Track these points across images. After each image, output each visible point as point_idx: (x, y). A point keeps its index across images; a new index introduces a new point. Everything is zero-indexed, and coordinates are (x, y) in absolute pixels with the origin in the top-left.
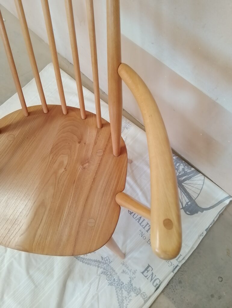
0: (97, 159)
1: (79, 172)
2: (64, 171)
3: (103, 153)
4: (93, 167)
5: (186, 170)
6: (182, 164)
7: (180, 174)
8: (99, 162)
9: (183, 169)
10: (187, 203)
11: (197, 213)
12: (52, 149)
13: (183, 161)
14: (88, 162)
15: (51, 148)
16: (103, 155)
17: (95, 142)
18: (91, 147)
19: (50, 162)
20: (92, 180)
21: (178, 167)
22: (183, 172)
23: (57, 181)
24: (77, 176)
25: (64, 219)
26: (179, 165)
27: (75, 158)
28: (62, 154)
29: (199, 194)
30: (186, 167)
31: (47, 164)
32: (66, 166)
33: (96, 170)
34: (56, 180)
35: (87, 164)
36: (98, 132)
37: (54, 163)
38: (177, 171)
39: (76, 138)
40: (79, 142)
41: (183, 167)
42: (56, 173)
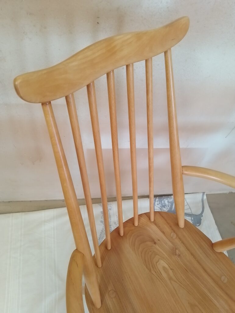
0: (177, 241)
1: (180, 261)
2: (173, 271)
3: (175, 234)
4: (182, 248)
5: (170, 201)
6: (165, 200)
7: (170, 207)
8: (181, 242)
9: (168, 202)
10: (192, 220)
11: (201, 220)
12: (147, 267)
13: (163, 197)
14: (176, 249)
15: (145, 267)
16: (177, 235)
17: (162, 233)
18: (164, 238)
19: (158, 276)
20: (192, 257)
21: (164, 203)
22: (170, 204)
23: (178, 282)
24: (183, 265)
25: (211, 297)
26: (164, 202)
27: (166, 255)
28: (157, 263)
29: (190, 208)
30: (168, 199)
31: (159, 280)
32: (169, 267)
33: (185, 248)
34: (176, 282)
35: (177, 251)
36: (156, 224)
37: (162, 274)
38: (166, 206)
39: (149, 243)
40: (155, 244)
41: (167, 201)
42: (170, 279)
